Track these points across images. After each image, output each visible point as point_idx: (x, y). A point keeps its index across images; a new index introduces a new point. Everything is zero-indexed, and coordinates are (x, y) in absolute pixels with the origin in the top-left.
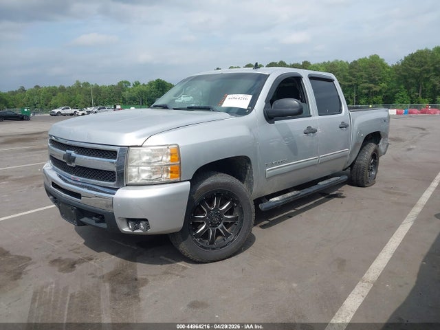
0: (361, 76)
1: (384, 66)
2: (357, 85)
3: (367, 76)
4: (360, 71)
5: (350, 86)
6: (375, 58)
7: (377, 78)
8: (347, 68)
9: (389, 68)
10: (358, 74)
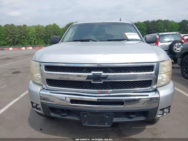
0: (51, 32)
1: (59, 28)
2: (49, 36)
3: (53, 32)
4: (50, 30)
5: (47, 36)
6: (55, 25)
7: (57, 33)
8: (44, 28)
9: (60, 29)
10: (49, 31)
